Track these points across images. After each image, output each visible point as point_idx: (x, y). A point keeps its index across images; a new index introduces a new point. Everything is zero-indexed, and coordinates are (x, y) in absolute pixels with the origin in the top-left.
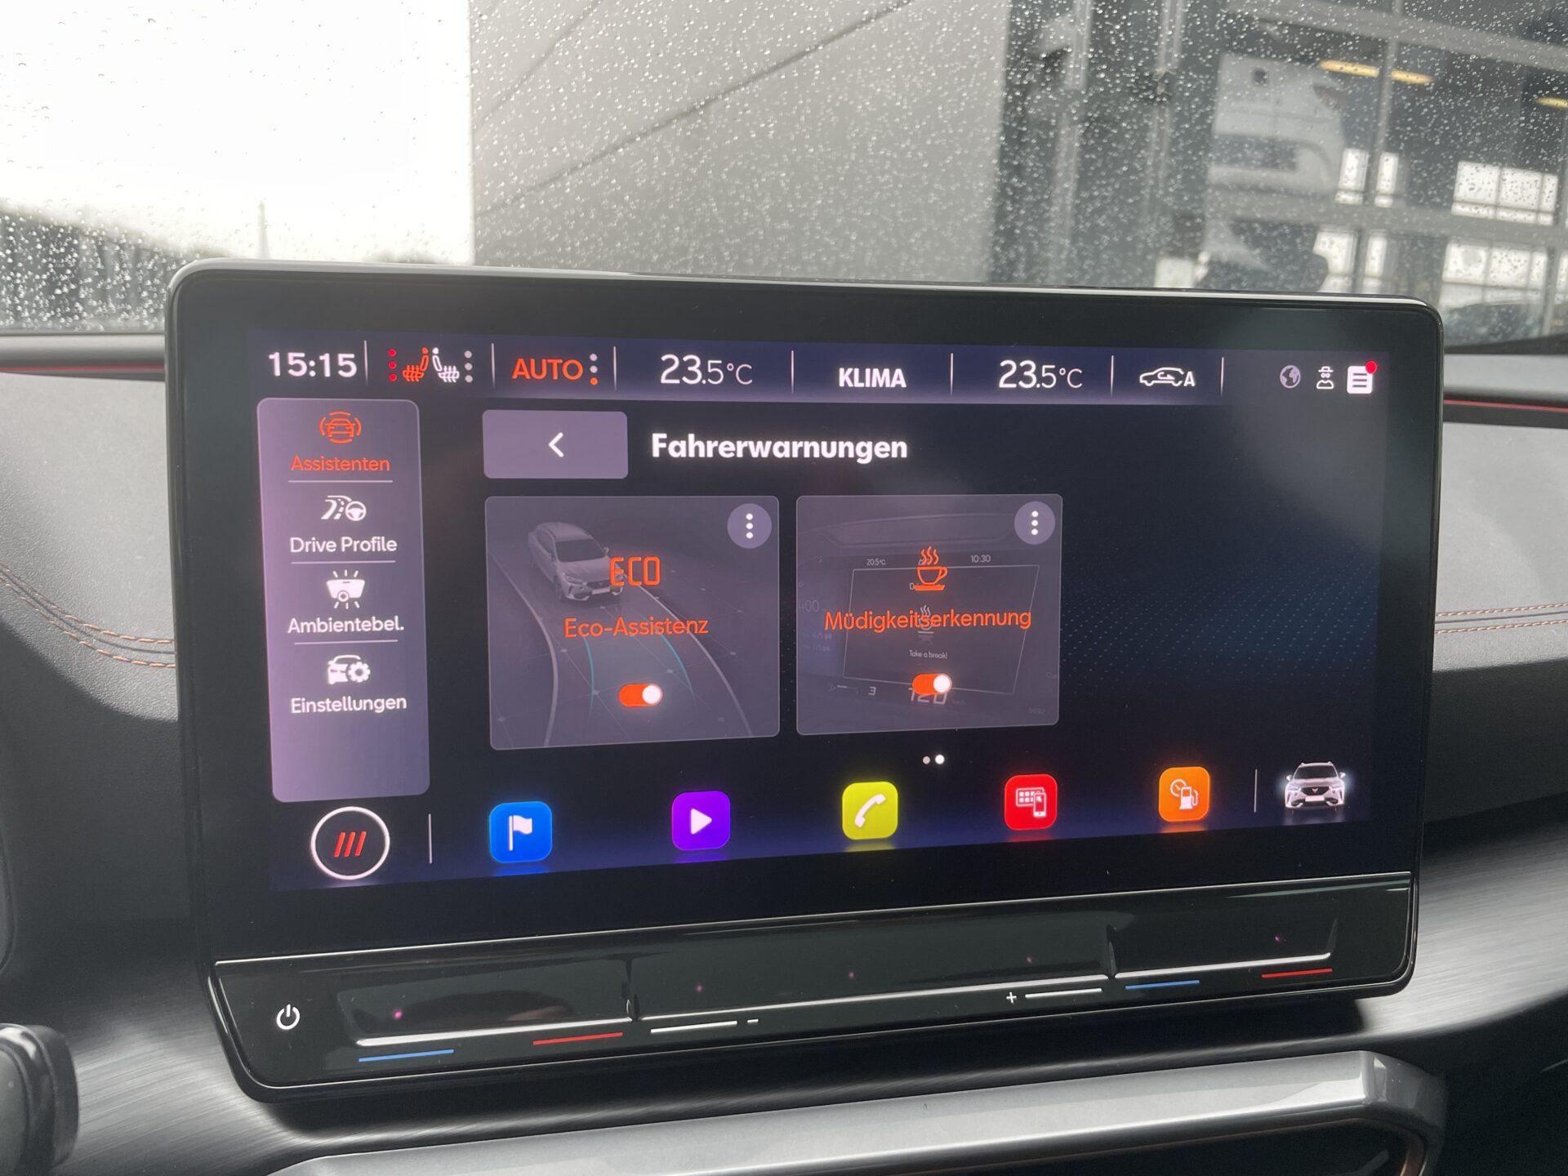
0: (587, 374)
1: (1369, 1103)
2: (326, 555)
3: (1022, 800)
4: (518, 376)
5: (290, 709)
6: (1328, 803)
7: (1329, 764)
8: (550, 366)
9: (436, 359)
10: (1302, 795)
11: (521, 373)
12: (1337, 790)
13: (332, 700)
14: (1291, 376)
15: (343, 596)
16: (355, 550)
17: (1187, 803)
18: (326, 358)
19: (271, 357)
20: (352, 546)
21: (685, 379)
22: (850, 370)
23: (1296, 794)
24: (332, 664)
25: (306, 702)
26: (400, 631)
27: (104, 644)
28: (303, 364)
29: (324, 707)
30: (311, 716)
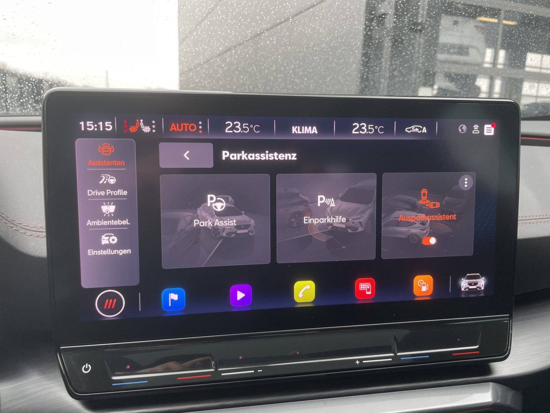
0: (198, 129)
1: (493, 403)
2: (101, 196)
3: (362, 288)
4: (172, 130)
5: (88, 254)
6: (478, 289)
7: (478, 274)
8: (184, 126)
9: (142, 124)
12: (481, 284)
13: (103, 250)
14: (463, 128)
15: (107, 212)
17: (424, 289)
18: (101, 123)
19: (81, 123)
20: (111, 193)
21: (234, 131)
22: (296, 127)
23: (466, 285)
24: (103, 237)
25: (93, 251)
26: (128, 225)
27: (22, 229)
28: (92, 126)
29: (100, 253)
30: (95, 255)
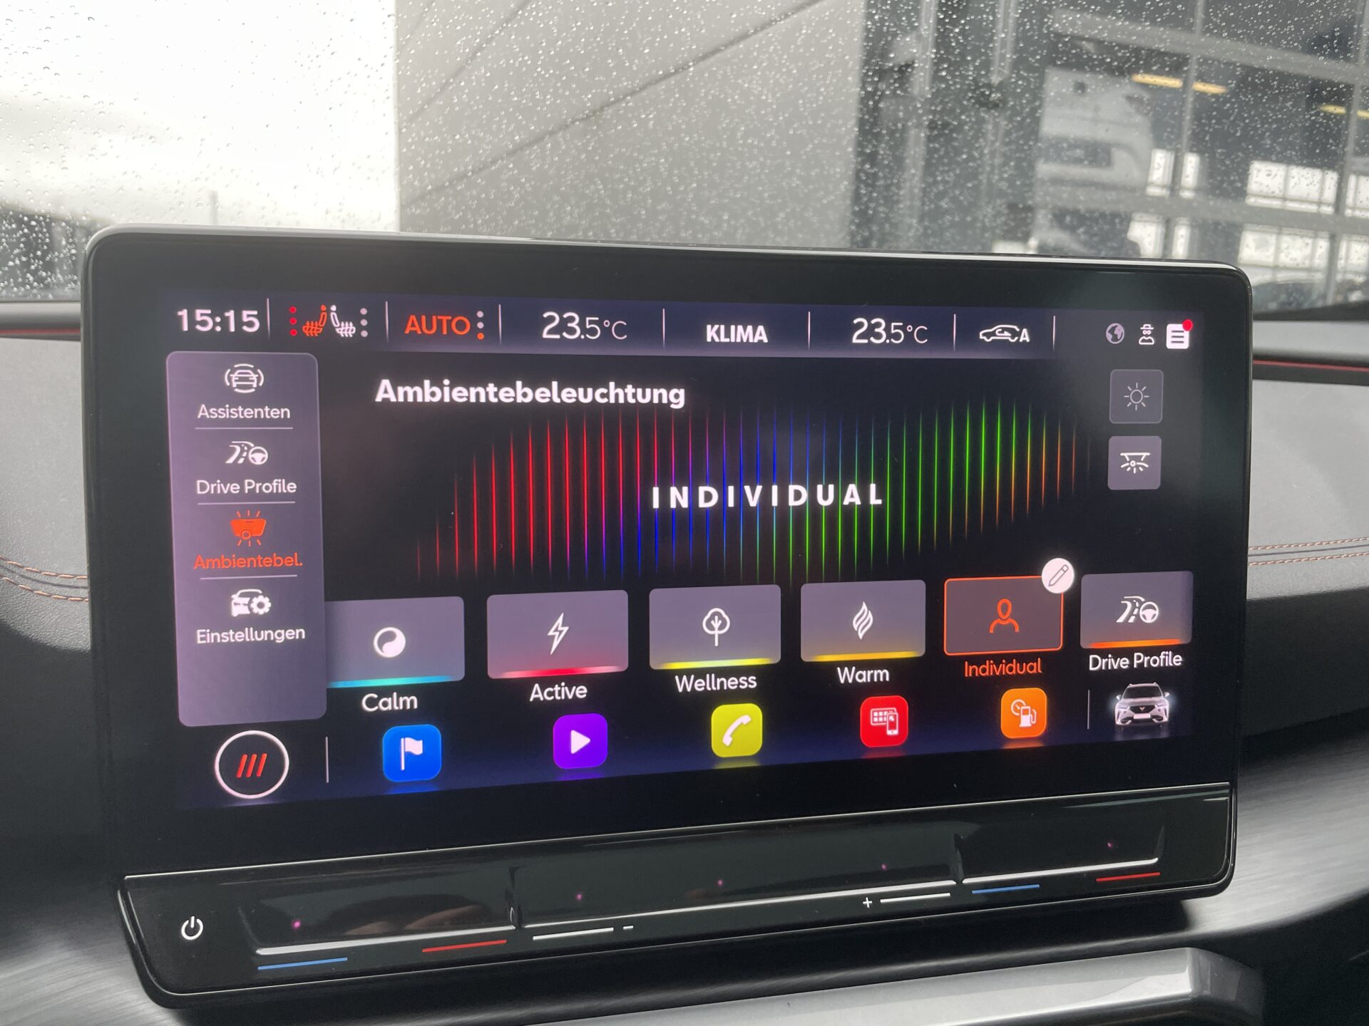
0: (474, 329)
1: (1195, 996)
2: (230, 496)
3: (876, 720)
4: (410, 331)
5: (195, 639)
6: (1154, 720)
7: (1155, 684)
8: (440, 323)
9: (334, 316)
10: (1130, 713)
11: (413, 329)
12: (1161, 708)
13: (235, 631)
14: (1116, 332)
15: (246, 535)
16: (258, 491)
17: (1026, 721)
18: (231, 314)
19: (180, 313)
20: (255, 487)
21: (565, 334)
22: (716, 327)
23: (1125, 712)
24: (236, 598)
25: (210, 633)
26: (299, 567)
27: (26, 580)
28: (209, 320)
29: (228, 638)
30: (216, 646)
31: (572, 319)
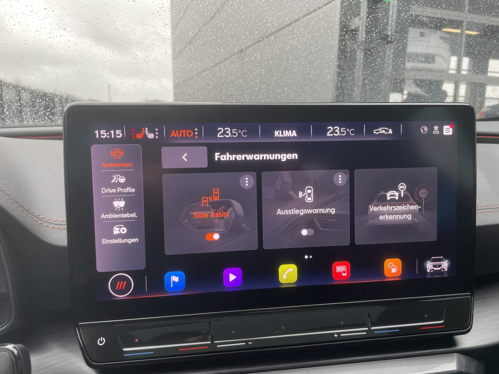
0: (194, 135)
1: (458, 371)
2: (113, 193)
3: (338, 270)
4: (173, 136)
5: (102, 242)
6: (442, 270)
8: (182, 133)
9: (147, 131)
10: (433, 268)
12: (444, 266)
13: (115, 239)
14: (424, 129)
15: (118, 206)
16: (122, 192)
17: (394, 271)
19: (95, 132)
20: (121, 190)
21: (225, 136)
22: (278, 131)
23: (431, 267)
24: (115, 228)
25: (107, 240)
26: (136, 217)
27: (46, 223)
28: (105, 134)
29: (112, 242)
30: (108, 244)
31: (228, 130)
